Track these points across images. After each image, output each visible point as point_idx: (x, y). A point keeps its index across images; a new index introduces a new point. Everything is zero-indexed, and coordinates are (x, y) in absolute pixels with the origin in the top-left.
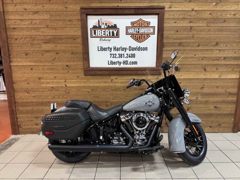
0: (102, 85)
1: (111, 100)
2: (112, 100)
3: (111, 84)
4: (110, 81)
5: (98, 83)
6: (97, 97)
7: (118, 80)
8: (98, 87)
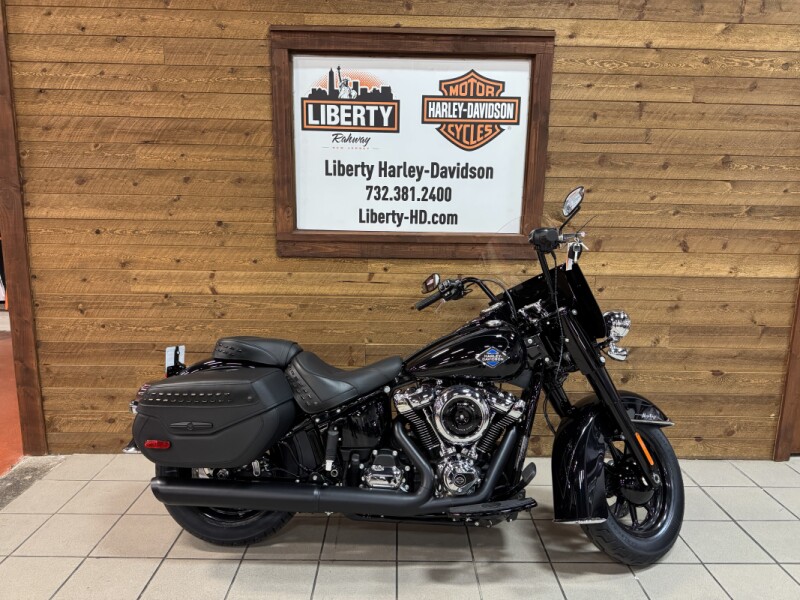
0: (338, 290)
1: (366, 341)
2: (370, 341)
3: (368, 290)
4: (366, 279)
5: (323, 283)
6: (318, 330)
7: (390, 276)
8: (324, 298)
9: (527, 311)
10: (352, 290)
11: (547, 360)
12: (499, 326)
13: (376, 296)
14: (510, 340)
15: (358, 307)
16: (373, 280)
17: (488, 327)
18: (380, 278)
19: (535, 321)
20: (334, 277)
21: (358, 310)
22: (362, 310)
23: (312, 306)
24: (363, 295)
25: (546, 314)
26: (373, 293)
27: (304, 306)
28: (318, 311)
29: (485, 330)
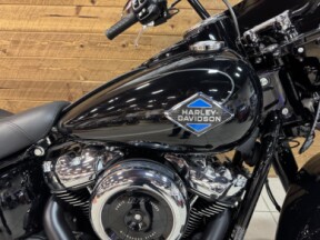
9: (260, 33)
10: (61, 25)
11: (285, 111)
12: (216, 52)
13: (86, 32)
14: (234, 78)
15: (69, 44)
16: (81, 14)
17: (195, 54)
18: (89, 11)
19: (272, 48)
20: (40, 11)
21: (69, 47)
22: (74, 47)
23: (25, 42)
24: (72, 31)
25: (295, 36)
26: (81, 28)
27: (16, 42)
28: (30, 47)
29: (191, 59)
